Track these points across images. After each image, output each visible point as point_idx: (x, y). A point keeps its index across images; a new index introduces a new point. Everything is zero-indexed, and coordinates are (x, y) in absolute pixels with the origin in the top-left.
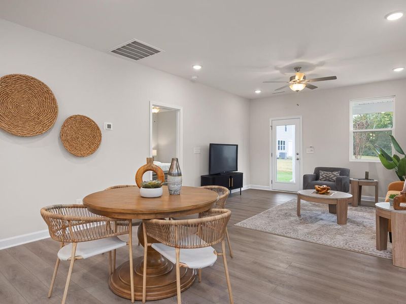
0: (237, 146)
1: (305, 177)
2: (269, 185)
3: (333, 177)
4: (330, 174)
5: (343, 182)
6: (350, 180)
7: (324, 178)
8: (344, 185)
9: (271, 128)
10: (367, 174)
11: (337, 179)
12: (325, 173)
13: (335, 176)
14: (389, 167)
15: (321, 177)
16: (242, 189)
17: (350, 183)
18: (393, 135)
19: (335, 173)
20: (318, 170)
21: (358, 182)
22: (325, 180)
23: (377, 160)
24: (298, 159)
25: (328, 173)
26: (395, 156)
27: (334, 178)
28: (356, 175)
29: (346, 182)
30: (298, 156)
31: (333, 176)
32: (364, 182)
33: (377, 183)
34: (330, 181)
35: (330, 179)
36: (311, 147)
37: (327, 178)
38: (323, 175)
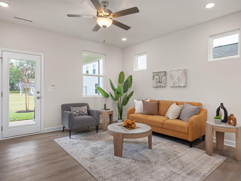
10: (105, 105)
12: (77, 109)
24: (38, 98)
27: (86, 112)
30: (39, 95)
31: (84, 110)
35: (83, 114)
36: (53, 86)
37: (81, 113)
38: (77, 111)
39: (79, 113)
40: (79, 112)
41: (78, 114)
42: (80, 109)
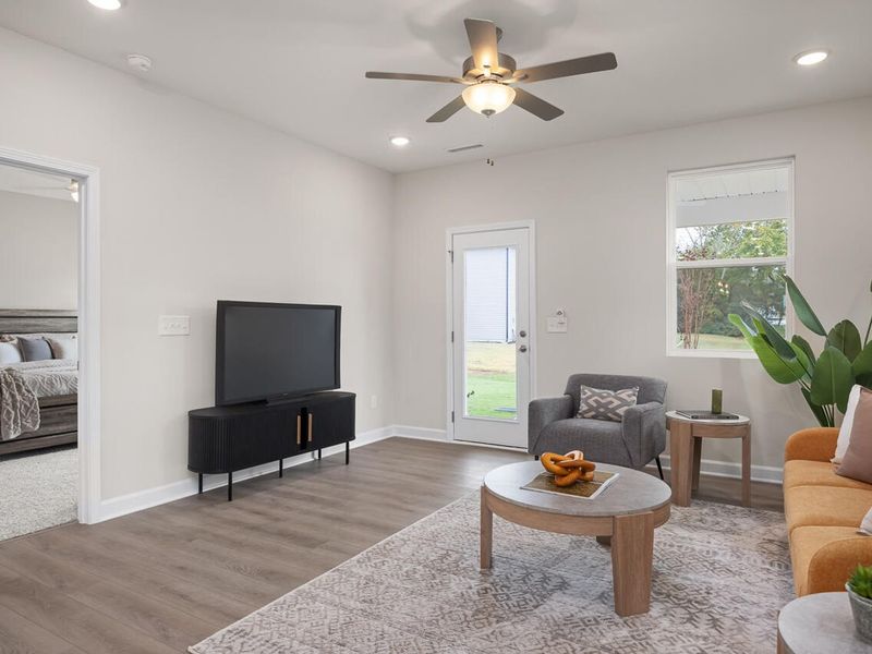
0: (337, 309)
1: (535, 409)
2: (445, 428)
3: (619, 407)
4: (609, 397)
5: (646, 426)
6: (668, 420)
7: (591, 408)
8: (650, 434)
9: (449, 256)
10: (717, 397)
11: (628, 413)
12: (594, 394)
13: (624, 403)
14: (782, 376)
15: (583, 407)
16: (353, 445)
17: (668, 428)
18: (789, 273)
19: (625, 394)
20: (577, 383)
21: (692, 425)
22: (594, 417)
23: (745, 352)
24: (523, 350)
25: (604, 392)
26: (797, 339)
27: (621, 411)
28: (686, 401)
29: (657, 423)
30: (524, 341)
31: (617, 403)
32: (711, 425)
33: (746, 426)
34: (610, 419)
35: (610, 415)
36: (560, 313)
37: (602, 410)
38: (591, 401)
39: (596, 409)
40: (595, 405)
41: (593, 413)
42: (603, 398)
